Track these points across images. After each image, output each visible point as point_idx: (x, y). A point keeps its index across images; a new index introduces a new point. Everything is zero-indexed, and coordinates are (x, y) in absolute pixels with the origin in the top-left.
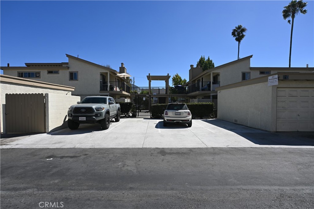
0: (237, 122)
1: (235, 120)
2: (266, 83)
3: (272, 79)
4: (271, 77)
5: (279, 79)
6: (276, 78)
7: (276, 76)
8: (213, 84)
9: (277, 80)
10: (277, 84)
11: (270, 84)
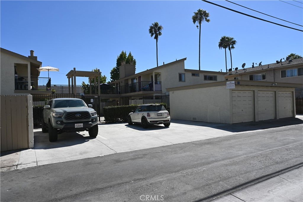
0: (196, 120)
1: (193, 118)
2: (224, 87)
3: (229, 84)
4: (229, 82)
5: (235, 85)
6: (233, 84)
7: (234, 82)
8: (155, 84)
9: (234, 85)
10: (235, 88)
11: (228, 87)
